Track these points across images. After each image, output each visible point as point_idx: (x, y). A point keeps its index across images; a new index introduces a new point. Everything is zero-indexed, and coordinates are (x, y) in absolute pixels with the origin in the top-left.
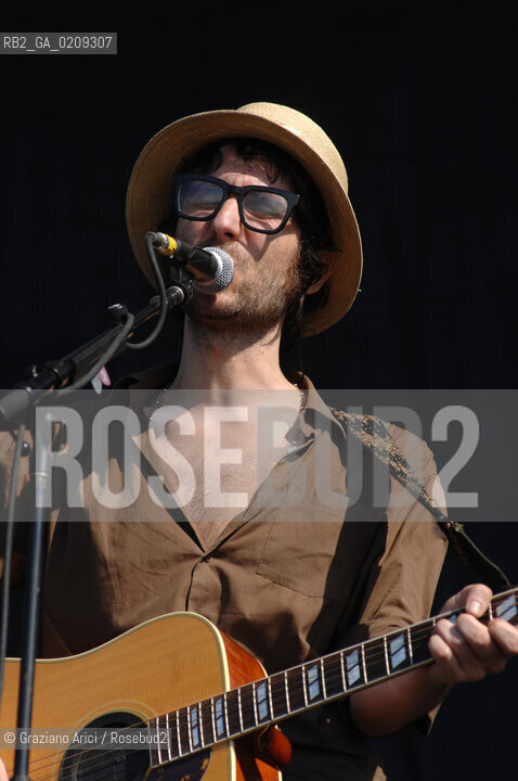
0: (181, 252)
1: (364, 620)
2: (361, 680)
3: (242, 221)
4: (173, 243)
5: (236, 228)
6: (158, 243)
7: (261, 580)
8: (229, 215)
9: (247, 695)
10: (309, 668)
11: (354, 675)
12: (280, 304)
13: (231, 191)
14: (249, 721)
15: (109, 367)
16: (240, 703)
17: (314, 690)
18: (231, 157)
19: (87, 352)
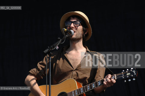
0: (67, 31)
1: (95, 79)
2: (95, 87)
3: (74, 26)
4: (66, 30)
5: (74, 27)
6: (64, 30)
7: (82, 73)
8: (72, 25)
9: (80, 89)
10: (88, 86)
11: (94, 87)
12: (82, 36)
13: (72, 22)
14: (80, 93)
15: (58, 46)
16: (79, 91)
17: (89, 89)
18: (72, 18)
19: (55, 44)
